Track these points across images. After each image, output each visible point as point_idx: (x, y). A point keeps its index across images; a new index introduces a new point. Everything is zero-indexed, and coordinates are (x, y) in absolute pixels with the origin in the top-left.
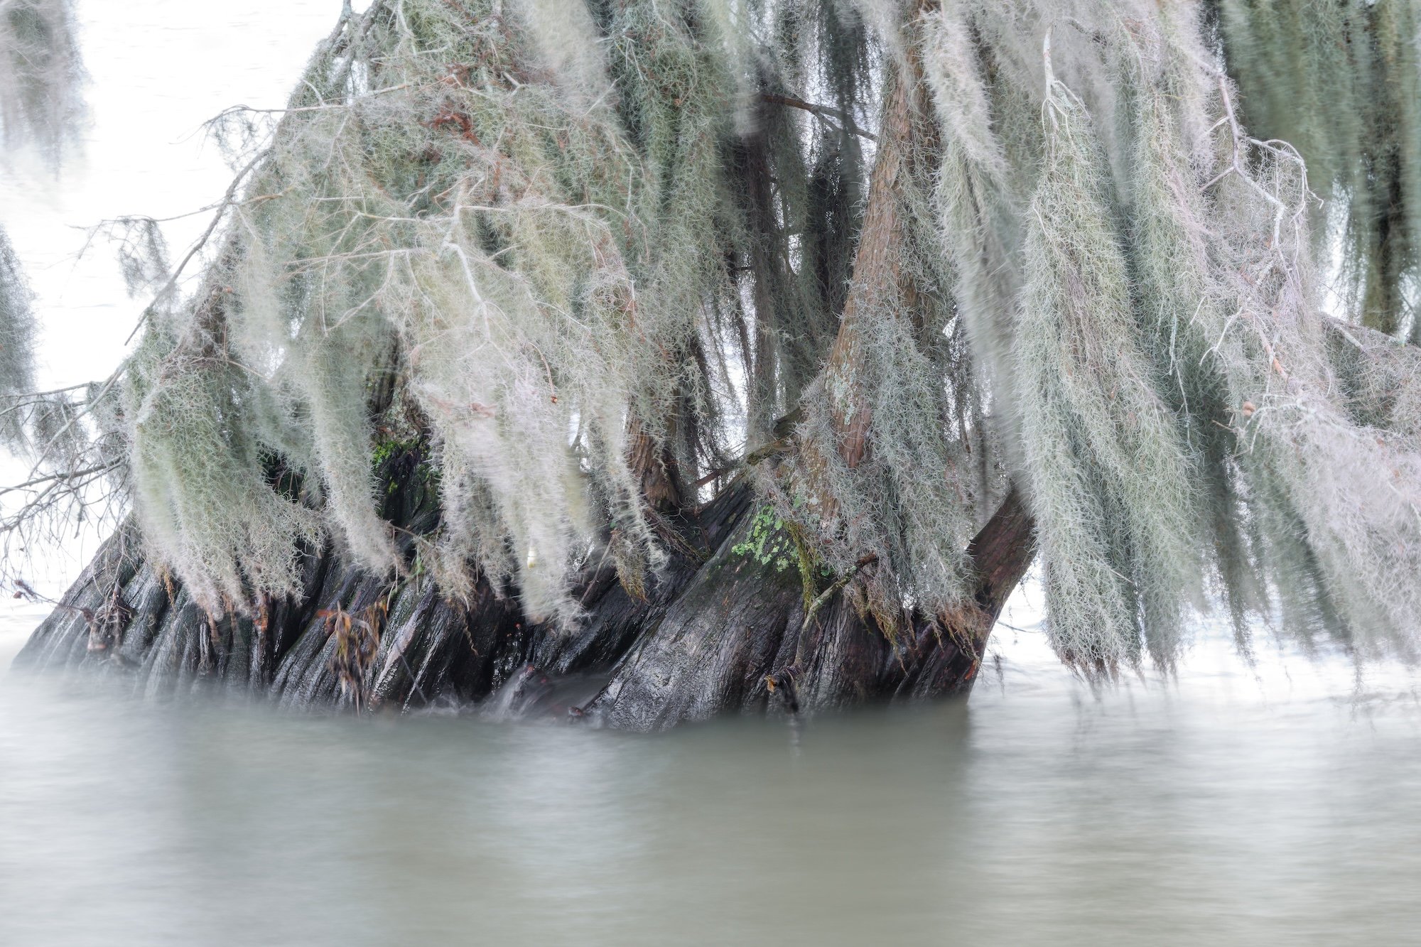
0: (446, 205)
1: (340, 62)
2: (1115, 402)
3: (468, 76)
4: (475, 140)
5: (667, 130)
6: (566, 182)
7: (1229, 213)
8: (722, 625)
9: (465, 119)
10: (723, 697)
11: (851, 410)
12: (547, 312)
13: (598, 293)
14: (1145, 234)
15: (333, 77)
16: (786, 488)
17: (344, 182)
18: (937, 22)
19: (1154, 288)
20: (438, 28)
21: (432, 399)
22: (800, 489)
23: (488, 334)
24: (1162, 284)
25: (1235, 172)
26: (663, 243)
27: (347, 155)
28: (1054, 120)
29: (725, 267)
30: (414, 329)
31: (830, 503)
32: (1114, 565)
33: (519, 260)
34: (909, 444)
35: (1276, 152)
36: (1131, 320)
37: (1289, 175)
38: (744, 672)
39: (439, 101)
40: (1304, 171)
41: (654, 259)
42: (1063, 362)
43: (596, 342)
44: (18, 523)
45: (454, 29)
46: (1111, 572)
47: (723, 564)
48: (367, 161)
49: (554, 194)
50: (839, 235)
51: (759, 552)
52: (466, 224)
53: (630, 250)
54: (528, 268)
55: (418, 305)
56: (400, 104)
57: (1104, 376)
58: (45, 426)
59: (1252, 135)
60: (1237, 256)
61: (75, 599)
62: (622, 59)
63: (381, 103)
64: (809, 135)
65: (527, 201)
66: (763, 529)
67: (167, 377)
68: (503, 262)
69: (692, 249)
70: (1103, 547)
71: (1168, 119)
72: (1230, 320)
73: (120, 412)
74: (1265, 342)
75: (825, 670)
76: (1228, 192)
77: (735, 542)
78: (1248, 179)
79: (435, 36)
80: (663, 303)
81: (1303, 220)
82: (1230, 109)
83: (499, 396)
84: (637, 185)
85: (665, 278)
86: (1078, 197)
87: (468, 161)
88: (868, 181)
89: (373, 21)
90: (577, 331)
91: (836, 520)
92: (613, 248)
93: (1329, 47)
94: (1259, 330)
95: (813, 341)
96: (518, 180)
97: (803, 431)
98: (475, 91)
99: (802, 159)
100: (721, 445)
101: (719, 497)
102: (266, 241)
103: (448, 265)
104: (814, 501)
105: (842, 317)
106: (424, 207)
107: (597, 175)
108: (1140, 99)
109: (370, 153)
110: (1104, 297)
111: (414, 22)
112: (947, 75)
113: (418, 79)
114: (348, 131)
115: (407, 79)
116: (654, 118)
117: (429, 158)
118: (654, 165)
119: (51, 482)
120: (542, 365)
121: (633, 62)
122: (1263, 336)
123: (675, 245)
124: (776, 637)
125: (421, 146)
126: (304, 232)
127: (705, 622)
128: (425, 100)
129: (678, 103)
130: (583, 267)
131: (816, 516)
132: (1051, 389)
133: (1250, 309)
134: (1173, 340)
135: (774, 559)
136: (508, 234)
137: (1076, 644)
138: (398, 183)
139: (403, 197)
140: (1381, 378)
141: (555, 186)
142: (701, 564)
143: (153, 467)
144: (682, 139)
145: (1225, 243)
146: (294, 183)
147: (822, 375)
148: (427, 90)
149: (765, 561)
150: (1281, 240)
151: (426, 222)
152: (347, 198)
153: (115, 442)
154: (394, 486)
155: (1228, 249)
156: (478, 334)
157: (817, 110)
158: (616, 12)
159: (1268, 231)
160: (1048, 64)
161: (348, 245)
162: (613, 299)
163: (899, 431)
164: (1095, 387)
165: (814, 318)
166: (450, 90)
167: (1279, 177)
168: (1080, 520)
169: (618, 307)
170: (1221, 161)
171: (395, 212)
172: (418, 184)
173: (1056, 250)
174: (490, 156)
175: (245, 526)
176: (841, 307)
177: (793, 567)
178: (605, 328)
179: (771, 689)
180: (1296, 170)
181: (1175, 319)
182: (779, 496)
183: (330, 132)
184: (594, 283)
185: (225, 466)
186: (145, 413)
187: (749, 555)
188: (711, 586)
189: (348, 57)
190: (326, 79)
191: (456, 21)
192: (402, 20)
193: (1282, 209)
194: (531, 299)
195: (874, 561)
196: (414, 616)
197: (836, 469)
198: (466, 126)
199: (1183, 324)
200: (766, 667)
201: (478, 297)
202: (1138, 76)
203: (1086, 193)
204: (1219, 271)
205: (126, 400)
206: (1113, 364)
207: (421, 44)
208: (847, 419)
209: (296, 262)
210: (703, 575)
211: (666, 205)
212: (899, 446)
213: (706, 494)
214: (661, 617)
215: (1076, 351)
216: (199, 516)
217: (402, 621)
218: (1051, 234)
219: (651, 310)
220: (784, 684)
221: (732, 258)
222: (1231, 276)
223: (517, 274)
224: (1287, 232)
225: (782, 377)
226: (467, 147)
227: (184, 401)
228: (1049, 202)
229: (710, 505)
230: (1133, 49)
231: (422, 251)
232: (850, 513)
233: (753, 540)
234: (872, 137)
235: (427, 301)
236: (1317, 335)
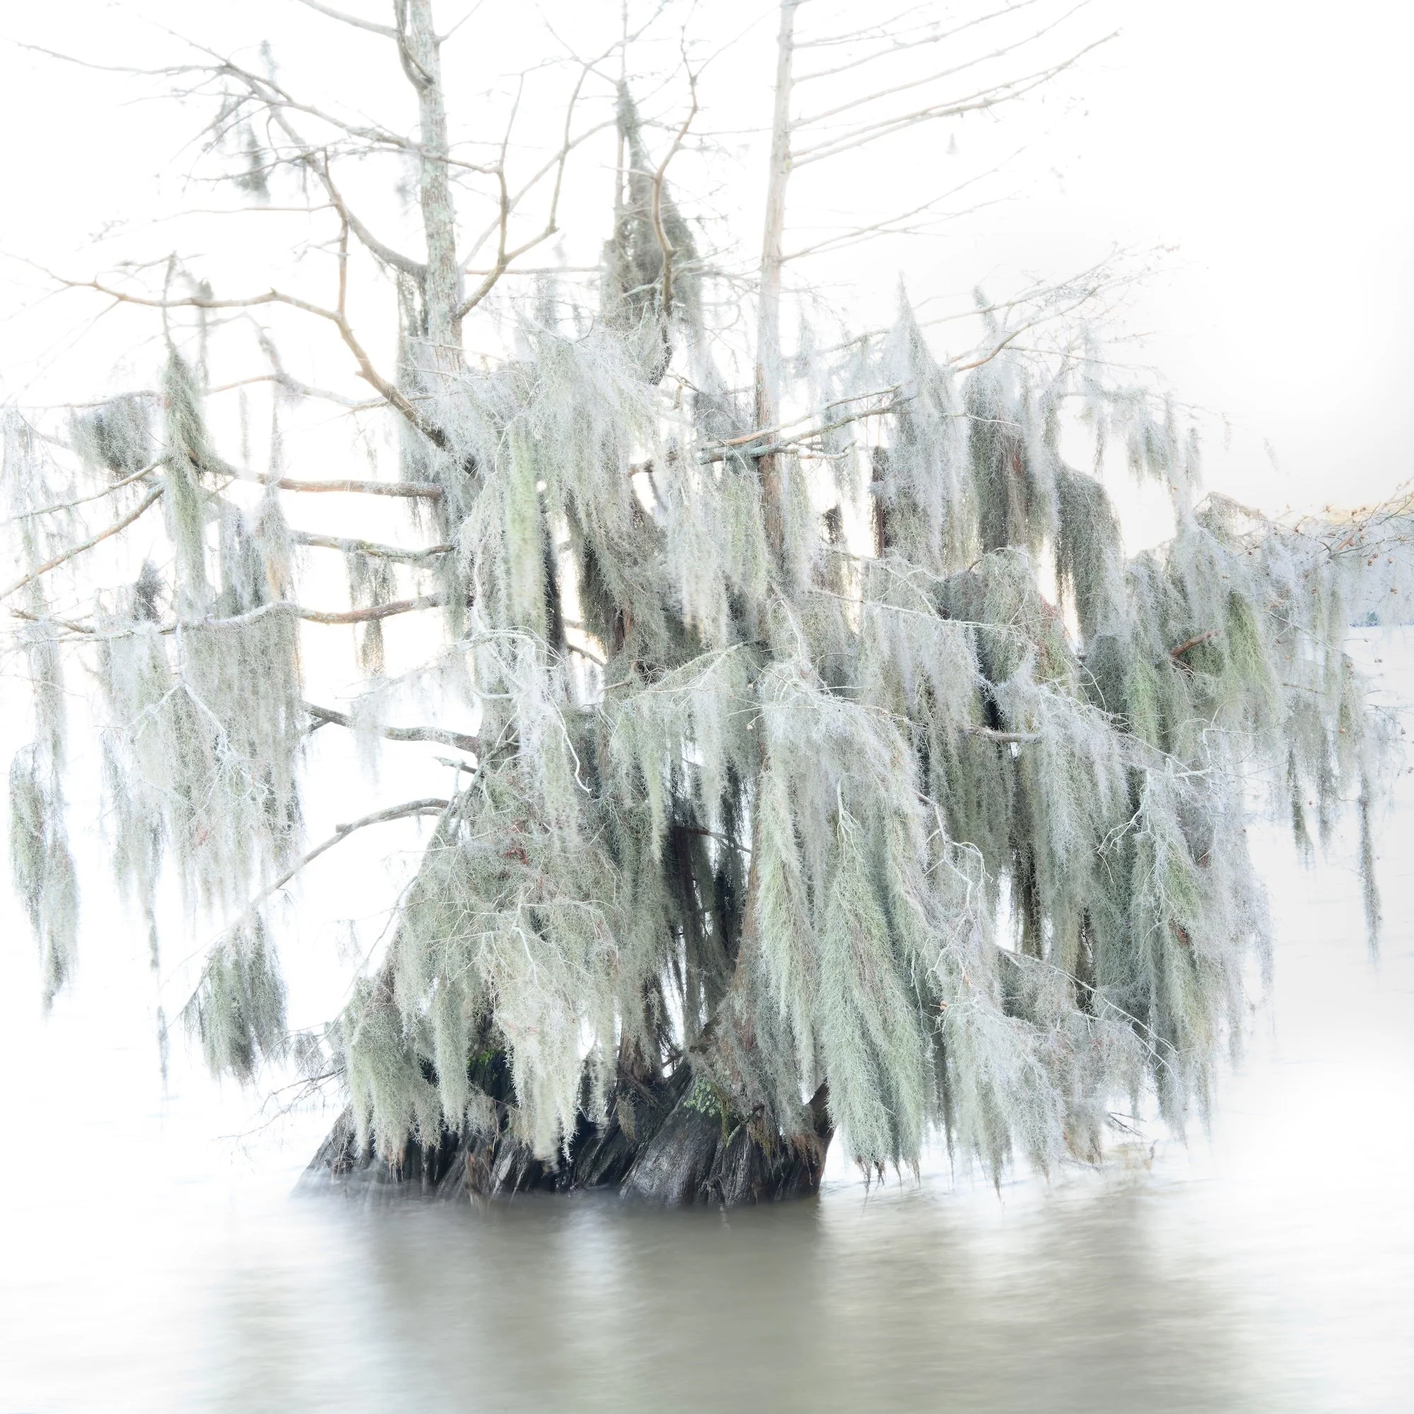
0: (513, 904)
1: (454, 821)
2: (882, 1004)
3: (523, 825)
4: (527, 863)
5: (634, 853)
6: (579, 887)
7: (942, 887)
8: (680, 1150)
9: (522, 852)
10: (683, 1194)
11: (745, 1016)
12: (569, 967)
13: (598, 955)
14: (895, 903)
15: (451, 830)
16: (711, 1066)
17: (457, 893)
18: (770, 777)
19: (902, 936)
20: (505, 798)
21: (506, 1023)
22: (719, 1066)
23: (536, 982)
24: (905, 933)
25: (945, 863)
26: (634, 921)
27: (458, 876)
28: (845, 836)
29: (669, 933)
30: (497, 980)
31: (736, 1073)
32: (884, 1104)
33: (554, 936)
34: (772, 1036)
35: (967, 850)
36: (891, 955)
37: (975, 863)
38: (694, 1179)
39: (508, 841)
40: (982, 860)
41: (630, 930)
42: (854, 981)
43: (597, 985)
44: (289, 1109)
45: (515, 798)
46: (883, 1108)
47: (679, 1113)
48: (469, 880)
49: (573, 895)
50: (733, 910)
51: (699, 1106)
52: (524, 914)
53: (616, 926)
54: (559, 940)
55: (498, 966)
56: (487, 845)
57: (876, 989)
58: (300, 1052)
59: (954, 839)
60: (947, 913)
61: (323, 1154)
62: (608, 811)
63: (476, 844)
64: (713, 849)
65: (558, 900)
66: (700, 1091)
67: (367, 1016)
68: (544, 938)
69: (650, 923)
70: (879, 1093)
71: (901, 833)
72: (943, 952)
73: (341, 1040)
74: (961, 965)
75: (739, 1175)
76: (941, 875)
77: (685, 1100)
78: (952, 867)
79: (504, 802)
80: (635, 957)
81: (983, 890)
82: (941, 824)
83: (541, 1020)
84: (618, 887)
85: (636, 942)
86: (859, 881)
87: (525, 877)
88: (747, 878)
89: (471, 795)
90: (586, 978)
91: (740, 1084)
92: (605, 926)
93: (993, 784)
94: (959, 958)
95: (721, 974)
96: (552, 887)
97: (719, 1031)
98: (527, 835)
99: (710, 867)
100: (674, 1042)
101: (675, 1074)
102: (414, 931)
103: (514, 941)
104: (728, 1073)
105: (737, 961)
106: (501, 906)
107: (596, 882)
108: (887, 821)
109: (471, 874)
110: (875, 941)
111: (492, 794)
112: (774, 809)
113: (496, 829)
114: (458, 862)
115: (490, 829)
116: (626, 845)
117: (503, 876)
118: (627, 875)
119: (306, 1083)
120: (566, 1000)
121: (614, 813)
122: (960, 961)
123: (641, 922)
124: (711, 1157)
125: (499, 869)
126: (436, 924)
127: (671, 1149)
128: (499, 842)
129: (640, 836)
130: (589, 939)
131: (729, 1082)
132: (849, 998)
133: (954, 945)
134: (913, 966)
135: (707, 1109)
136: (548, 921)
137: (863, 1153)
138: (487, 891)
139: (490, 901)
140: (1030, 985)
141: (573, 889)
142: (667, 1115)
143: (360, 1071)
144: (642, 858)
145: (939, 905)
146: (429, 895)
147: (728, 995)
148: (501, 835)
149: (702, 1110)
150: (971, 903)
151: (502, 915)
152: (459, 902)
153: (340, 1059)
154: (496, 1075)
155: (941, 909)
156: (531, 982)
157: (716, 836)
158: (603, 783)
159: (964, 898)
160: (840, 802)
161: (460, 930)
162: (607, 958)
163: (767, 1028)
164: (871, 996)
165: (721, 962)
166: (513, 835)
167: (969, 865)
168: (866, 1077)
169: (609, 961)
170: (935, 855)
171: (486, 910)
172: (499, 892)
173: (847, 912)
174: (536, 873)
175: (413, 1104)
176: (736, 955)
177: (718, 1114)
178: (602, 976)
179: (709, 1189)
180: (979, 861)
181: (914, 952)
182: (708, 1070)
183: (449, 863)
184: (596, 948)
185: (400, 1069)
186: (356, 1037)
187: (693, 1108)
188: (674, 1127)
189: (458, 818)
190: (447, 832)
191: (515, 793)
192: (486, 793)
193: (971, 884)
194: (560, 960)
195: (762, 1107)
196: (510, 1156)
197: (738, 1053)
198: (522, 856)
199: (918, 955)
200: (706, 1175)
201: (531, 960)
202: (885, 808)
203: (863, 879)
204: (935, 923)
205: (344, 1031)
206: (881, 981)
207: (497, 807)
208: (743, 1022)
209: (432, 942)
210: (668, 1121)
211: (635, 899)
212: (766, 1036)
213: (667, 1072)
214: (646, 1148)
215: (860, 974)
216: (385, 1100)
217: (504, 1157)
218: (845, 905)
219: (628, 962)
220: (717, 1185)
221: (673, 929)
222: (944, 926)
223: (553, 945)
224: (974, 898)
225: (705, 998)
226: (524, 869)
227: (377, 1031)
228: (843, 885)
229: (670, 1078)
230: (882, 792)
231: (500, 932)
232: (747, 1079)
233: (695, 1098)
234: (748, 851)
235: (503, 963)
236: (991, 959)
